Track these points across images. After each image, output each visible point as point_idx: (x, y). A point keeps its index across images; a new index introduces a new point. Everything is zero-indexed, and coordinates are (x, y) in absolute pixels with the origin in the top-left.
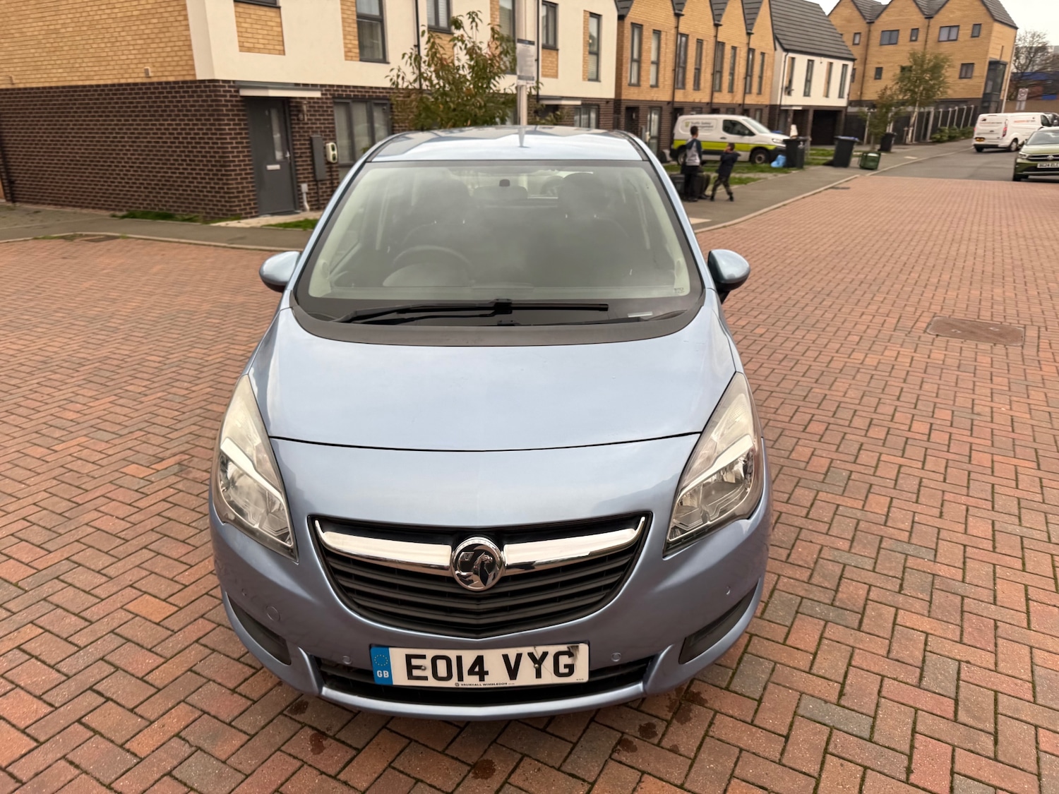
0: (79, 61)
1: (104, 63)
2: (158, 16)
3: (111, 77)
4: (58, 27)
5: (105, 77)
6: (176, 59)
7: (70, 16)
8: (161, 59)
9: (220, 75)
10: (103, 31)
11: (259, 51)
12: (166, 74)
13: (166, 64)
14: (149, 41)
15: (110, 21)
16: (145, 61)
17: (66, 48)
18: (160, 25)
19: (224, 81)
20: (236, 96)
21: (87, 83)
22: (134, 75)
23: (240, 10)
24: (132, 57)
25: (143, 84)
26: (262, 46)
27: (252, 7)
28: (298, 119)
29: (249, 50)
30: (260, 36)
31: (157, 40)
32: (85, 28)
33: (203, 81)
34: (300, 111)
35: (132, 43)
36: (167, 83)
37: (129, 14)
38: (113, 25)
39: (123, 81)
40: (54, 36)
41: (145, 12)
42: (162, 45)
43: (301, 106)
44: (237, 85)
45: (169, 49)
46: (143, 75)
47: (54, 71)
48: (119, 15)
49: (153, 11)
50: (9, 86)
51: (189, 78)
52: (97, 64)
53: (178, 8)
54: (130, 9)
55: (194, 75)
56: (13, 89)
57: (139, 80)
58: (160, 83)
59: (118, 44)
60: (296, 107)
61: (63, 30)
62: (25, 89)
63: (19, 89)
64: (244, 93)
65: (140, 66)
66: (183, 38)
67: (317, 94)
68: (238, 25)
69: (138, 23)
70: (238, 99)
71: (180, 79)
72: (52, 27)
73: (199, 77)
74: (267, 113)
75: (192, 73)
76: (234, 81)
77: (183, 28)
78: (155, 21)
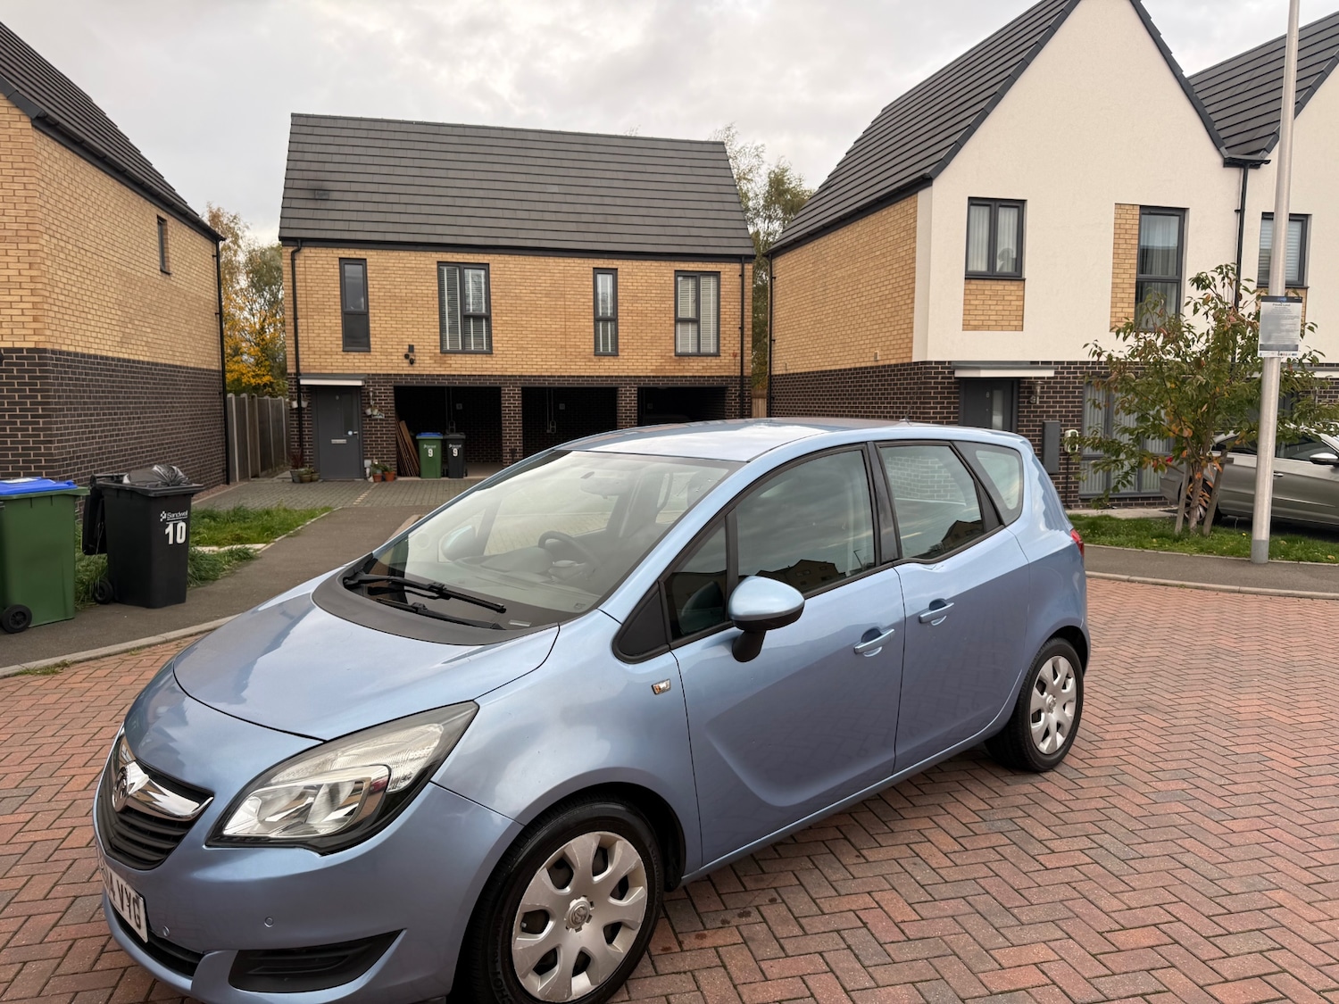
0: (831, 347)
1: (847, 349)
2: (892, 300)
3: (850, 361)
4: (823, 317)
5: (846, 362)
6: (900, 342)
7: (832, 306)
8: (888, 343)
9: (933, 356)
10: (851, 319)
11: (989, 328)
12: (890, 357)
13: (891, 347)
14: (882, 326)
15: (858, 309)
16: (876, 345)
17: (824, 336)
18: (893, 309)
19: (936, 362)
20: (951, 378)
21: (833, 368)
22: (866, 359)
23: (971, 287)
24: (867, 342)
25: (871, 368)
26: (994, 323)
27: (987, 282)
28: (1029, 402)
29: (976, 328)
30: (994, 313)
31: (888, 325)
32: (839, 317)
33: (916, 363)
34: (1032, 392)
35: (869, 328)
36: (889, 366)
37: (871, 301)
38: (859, 313)
39: (858, 365)
40: (818, 325)
41: (884, 298)
42: (891, 329)
43: (1035, 388)
44: (952, 366)
45: (895, 333)
46: (872, 359)
47: (814, 357)
48: (865, 303)
49: (889, 297)
50: (784, 372)
51: (906, 361)
52: (842, 350)
53: (908, 292)
54: (874, 296)
55: (911, 357)
56: (786, 375)
57: (869, 364)
58: (884, 366)
59: (860, 330)
60: (1030, 388)
61: (825, 320)
62: (793, 374)
63: (790, 374)
64: (959, 374)
65: (872, 350)
66: (908, 321)
67: (1051, 373)
68: (966, 302)
69: (876, 308)
70: (953, 380)
71: (900, 361)
72: (818, 318)
73: (914, 360)
74: (988, 395)
75: (909, 355)
76: (949, 362)
77: (909, 311)
78: (889, 306)
